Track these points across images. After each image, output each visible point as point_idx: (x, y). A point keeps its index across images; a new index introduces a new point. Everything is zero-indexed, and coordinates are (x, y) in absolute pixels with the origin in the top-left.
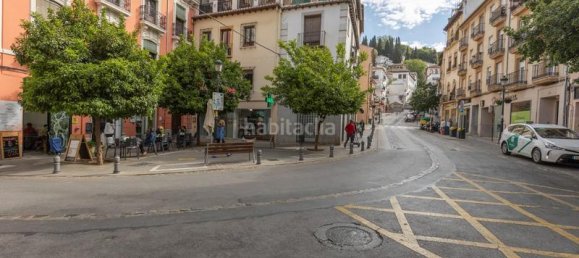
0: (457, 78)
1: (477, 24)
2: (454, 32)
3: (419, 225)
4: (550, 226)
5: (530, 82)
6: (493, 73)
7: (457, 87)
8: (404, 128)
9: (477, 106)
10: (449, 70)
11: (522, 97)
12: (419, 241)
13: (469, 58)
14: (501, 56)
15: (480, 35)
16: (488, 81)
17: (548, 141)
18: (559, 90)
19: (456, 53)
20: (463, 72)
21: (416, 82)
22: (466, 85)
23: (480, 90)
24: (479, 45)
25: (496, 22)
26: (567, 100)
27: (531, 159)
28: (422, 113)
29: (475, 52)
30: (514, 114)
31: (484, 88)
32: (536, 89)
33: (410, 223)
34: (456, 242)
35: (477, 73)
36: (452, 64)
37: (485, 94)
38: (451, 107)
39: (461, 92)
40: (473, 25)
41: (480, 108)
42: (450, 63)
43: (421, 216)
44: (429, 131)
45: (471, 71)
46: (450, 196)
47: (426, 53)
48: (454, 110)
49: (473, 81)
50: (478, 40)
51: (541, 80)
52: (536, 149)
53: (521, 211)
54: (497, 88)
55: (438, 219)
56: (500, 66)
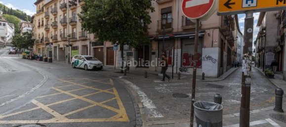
0: (45, 32)
1: (53, 7)
2: (41, 7)
3: (60, 109)
4: (104, 91)
5: (78, 39)
6: (62, 33)
7: (45, 37)
8: (10, 58)
9: (56, 47)
10: (39, 26)
11: (75, 44)
12: (66, 117)
13: (50, 23)
14: (66, 25)
15: (56, 13)
16: (61, 36)
17: (89, 62)
18: (87, 43)
19: (42, 19)
20: (48, 29)
21: (14, 30)
22: (49, 36)
23: (57, 39)
24: (55, 18)
25: (63, 10)
26: (90, 47)
27: (84, 69)
28: (22, 49)
29: (53, 21)
30: (72, 51)
31: (59, 39)
32: (80, 41)
33: (55, 110)
34: (82, 109)
35: (55, 31)
36: (41, 24)
37: (60, 41)
38: (41, 47)
39: (47, 39)
40: (51, 6)
41: (57, 48)
42: (39, 23)
43: (57, 104)
44: (29, 59)
45: (52, 29)
46: (65, 90)
47: (19, 14)
48: (43, 48)
49: (53, 35)
50: (54, 15)
51: (82, 38)
52: (86, 65)
53: (93, 88)
54: (65, 39)
55: (67, 103)
56: (66, 29)
